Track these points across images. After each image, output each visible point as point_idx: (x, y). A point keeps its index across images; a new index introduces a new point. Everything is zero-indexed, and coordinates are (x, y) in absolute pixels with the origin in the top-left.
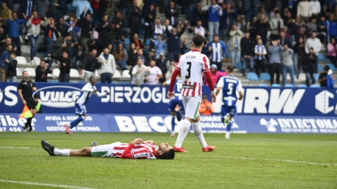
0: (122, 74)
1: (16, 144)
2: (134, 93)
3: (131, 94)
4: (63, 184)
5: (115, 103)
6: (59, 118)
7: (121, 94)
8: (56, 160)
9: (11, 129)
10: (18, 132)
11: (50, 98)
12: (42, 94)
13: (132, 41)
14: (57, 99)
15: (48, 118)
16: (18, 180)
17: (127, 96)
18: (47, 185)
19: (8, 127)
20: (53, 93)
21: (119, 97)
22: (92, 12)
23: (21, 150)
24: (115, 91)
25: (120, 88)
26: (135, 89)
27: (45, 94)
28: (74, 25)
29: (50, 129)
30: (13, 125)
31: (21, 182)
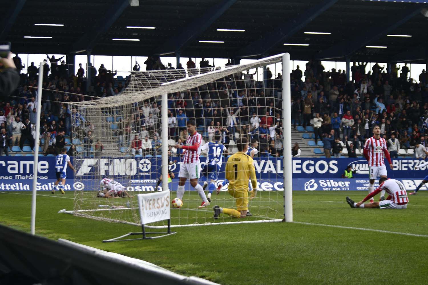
0: (406, 152)
1: (336, 199)
2: (415, 164)
3: (412, 165)
4: (362, 228)
5: (402, 171)
6: (365, 181)
7: (406, 165)
8: (360, 211)
9: (334, 189)
10: (338, 190)
11: (359, 168)
12: (354, 165)
13: (414, 130)
14: (363, 169)
15: (357, 181)
16: (333, 225)
17: (410, 166)
18: (351, 228)
19: (332, 187)
20: (361, 165)
21: (405, 167)
22: (386, 111)
23: (338, 203)
24: (402, 163)
25: (406, 161)
26: (416, 161)
27: (356, 166)
28: (376, 119)
29: (359, 188)
30: (335, 186)
31: (335, 226)
